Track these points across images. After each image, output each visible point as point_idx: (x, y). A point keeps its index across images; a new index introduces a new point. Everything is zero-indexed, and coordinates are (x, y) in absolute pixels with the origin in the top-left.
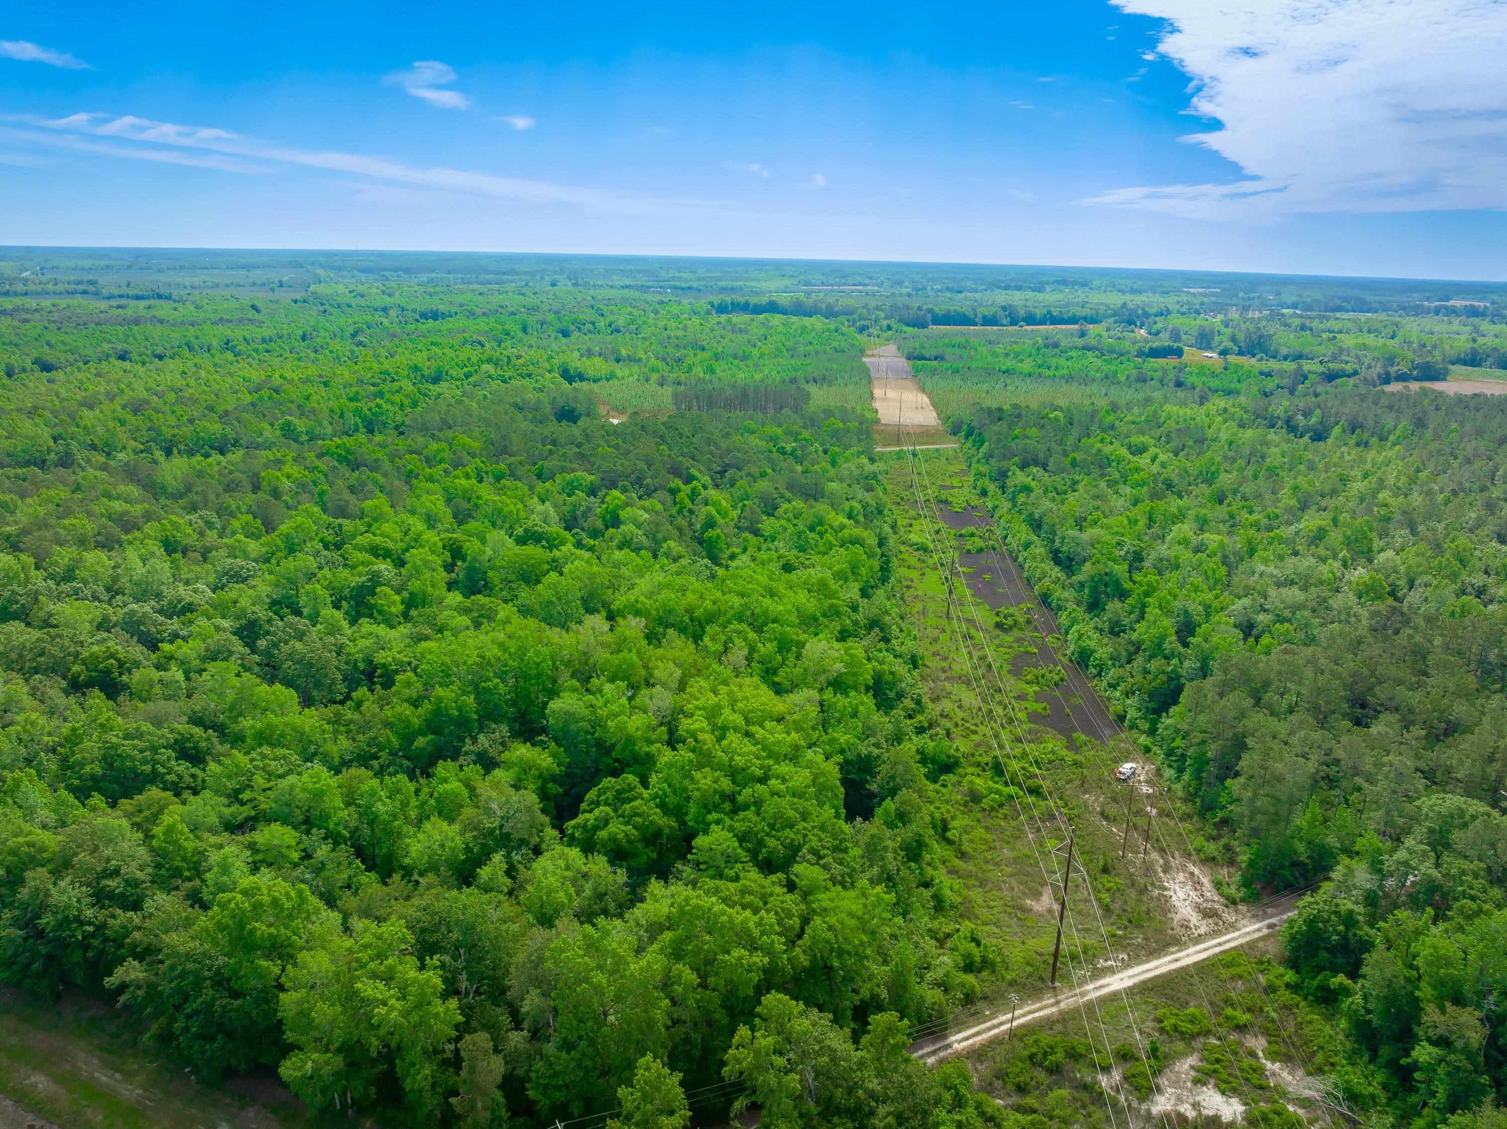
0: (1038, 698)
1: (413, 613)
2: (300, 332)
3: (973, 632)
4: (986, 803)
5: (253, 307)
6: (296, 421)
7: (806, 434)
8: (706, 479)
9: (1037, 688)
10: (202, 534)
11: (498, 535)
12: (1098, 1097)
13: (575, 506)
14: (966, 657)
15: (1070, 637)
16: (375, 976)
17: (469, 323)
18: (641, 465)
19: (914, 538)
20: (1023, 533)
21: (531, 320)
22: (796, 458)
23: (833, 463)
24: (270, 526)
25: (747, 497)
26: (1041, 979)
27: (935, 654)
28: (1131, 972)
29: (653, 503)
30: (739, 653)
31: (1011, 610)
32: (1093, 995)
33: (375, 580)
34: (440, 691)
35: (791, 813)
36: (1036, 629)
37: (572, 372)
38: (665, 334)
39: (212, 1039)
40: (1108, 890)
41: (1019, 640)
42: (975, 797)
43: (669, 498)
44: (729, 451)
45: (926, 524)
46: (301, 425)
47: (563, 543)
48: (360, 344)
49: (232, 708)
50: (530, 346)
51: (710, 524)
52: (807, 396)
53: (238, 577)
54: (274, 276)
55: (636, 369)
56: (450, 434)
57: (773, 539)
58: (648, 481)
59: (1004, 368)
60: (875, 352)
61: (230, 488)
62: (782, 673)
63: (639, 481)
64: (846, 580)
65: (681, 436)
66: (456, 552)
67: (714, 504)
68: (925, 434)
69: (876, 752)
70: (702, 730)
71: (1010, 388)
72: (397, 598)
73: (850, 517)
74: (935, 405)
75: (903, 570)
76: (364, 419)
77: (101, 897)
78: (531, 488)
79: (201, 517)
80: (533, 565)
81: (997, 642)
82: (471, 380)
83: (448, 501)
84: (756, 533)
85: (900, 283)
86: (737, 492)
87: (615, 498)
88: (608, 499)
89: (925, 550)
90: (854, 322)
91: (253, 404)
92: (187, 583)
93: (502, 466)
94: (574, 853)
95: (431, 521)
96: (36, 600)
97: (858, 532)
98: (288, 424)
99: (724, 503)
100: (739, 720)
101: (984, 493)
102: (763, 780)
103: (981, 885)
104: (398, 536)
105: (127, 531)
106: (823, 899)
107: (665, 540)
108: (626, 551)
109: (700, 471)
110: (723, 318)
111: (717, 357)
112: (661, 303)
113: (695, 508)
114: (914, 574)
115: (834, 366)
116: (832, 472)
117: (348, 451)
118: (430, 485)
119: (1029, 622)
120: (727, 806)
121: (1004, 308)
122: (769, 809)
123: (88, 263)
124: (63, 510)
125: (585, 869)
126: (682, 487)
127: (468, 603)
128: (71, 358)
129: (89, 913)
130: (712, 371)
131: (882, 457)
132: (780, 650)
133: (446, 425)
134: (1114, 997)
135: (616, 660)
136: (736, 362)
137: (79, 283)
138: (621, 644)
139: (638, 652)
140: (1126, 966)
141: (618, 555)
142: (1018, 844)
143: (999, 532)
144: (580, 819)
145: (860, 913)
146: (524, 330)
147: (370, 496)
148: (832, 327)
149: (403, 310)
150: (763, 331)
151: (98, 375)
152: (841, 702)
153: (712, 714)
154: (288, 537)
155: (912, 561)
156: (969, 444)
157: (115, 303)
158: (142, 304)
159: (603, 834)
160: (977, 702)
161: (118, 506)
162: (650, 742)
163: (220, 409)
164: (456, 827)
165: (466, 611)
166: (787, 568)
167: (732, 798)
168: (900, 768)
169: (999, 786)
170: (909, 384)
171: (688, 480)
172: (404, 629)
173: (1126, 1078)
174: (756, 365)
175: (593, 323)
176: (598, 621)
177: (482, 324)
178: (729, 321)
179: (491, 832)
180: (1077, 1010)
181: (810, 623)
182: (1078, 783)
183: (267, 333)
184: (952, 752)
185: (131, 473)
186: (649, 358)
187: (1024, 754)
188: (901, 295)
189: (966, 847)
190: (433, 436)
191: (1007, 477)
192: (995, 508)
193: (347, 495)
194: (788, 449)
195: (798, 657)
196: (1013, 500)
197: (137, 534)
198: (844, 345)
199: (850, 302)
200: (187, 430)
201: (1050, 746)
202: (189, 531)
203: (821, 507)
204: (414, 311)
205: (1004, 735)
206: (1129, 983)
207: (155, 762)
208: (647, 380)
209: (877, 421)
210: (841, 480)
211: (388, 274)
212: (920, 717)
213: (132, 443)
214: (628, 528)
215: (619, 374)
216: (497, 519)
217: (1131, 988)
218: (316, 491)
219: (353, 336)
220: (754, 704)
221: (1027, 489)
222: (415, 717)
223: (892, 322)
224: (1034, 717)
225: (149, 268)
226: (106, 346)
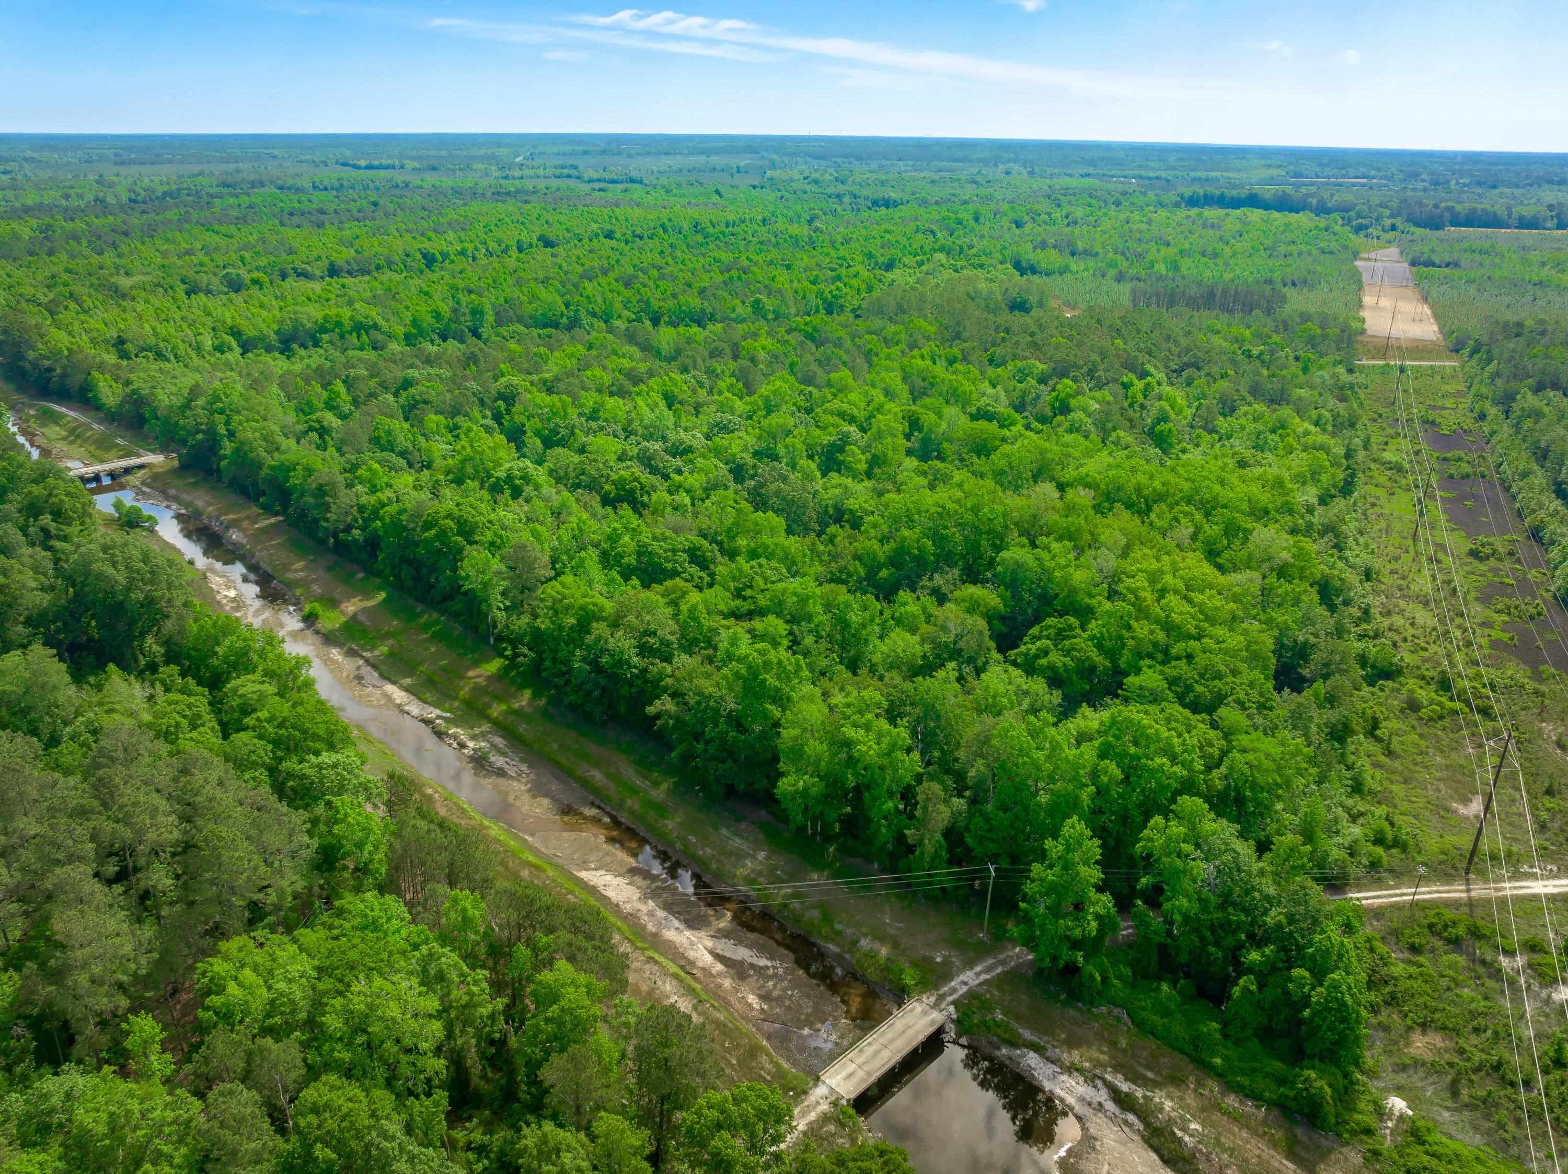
0: (1505, 628)
1: (877, 471)
2: (760, 218)
3: (1441, 556)
4: (1424, 713)
5: (717, 192)
6: (765, 300)
7: (1276, 338)
8: (1162, 376)
9: (1506, 618)
10: (694, 392)
11: (952, 411)
12: (1497, 974)
13: (1024, 393)
14: (1429, 579)
15: (1558, 573)
16: (855, 725)
17: (921, 211)
18: (1095, 357)
19: (1388, 456)
20: (1524, 461)
21: (983, 210)
22: (1263, 362)
23: (1305, 370)
24: (750, 389)
25: (1204, 396)
26: (1454, 867)
27: (1392, 572)
28: (1557, 882)
29: (1106, 394)
30: (1185, 530)
31: (1491, 540)
32: (1508, 893)
33: (845, 439)
34: (906, 533)
35: (1222, 668)
36: (1518, 561)
37: (1024, 264)
38: (1126, 227)
39: (723, 762)
40: (1548, 810)
41: (1495, 571)
42: (1413, 706)
43: (1120, 390)
44: (1188, 350)
45: (1406, 444)
46: (769, 304)
47: (1013, 424)
48: (816, 230)
49: (729, 530)
50: (982, 237)
51: (1163, 418)
52: (1283, 300)
53: (724, 428)
54: (733, 161)
55: (1091, 264)
56: (906, 318)
57: (1229, 437)
58: (1100, 373)
59: (1535, 279)
60: (1373, 256)
61: (715, 354)
62: (1226, 555)
63: (1091, 373)
64: (1304, 483)
65: (1138, 331)
66: (914, 424)
67: (1168, 400)
68: (1419, 349)
69: (1312, 640)
70: (1144, 589)
71: (1539, 302)
72: (863, 457)
73: (1316, 424)
74: (1436, 316)
75: (1370, 488)
76: (825, 301)
77: (644, 650)
78: (982, 373)
79: (694, 377)
80: (985, 440)
81: (1468, 569)
82: (924, 268)
83: (905, 380)
84: (1212, 431)
85: (1415, 176)
86: (1194, 391)
87: (1067, 386)
88: (1059, 387)
89: (1399, 469)
90: (1350, 220)
91: (725, 283)
92: (686, 430)
93: (955, 350)
94: (1016, 673)
95: (889, 393)
96: (573, 433)
97: (1322, 439)
98: (758, 301)
99: (1179, 400)
100: (1181, 585)
101: (1482, 417)
102: (1198, 638)
103: (1405, 782)
104: (863, 405)
105: (635, 384)
106: (1243, 740)
107: (1115, 429)
108: (1075, 435)
109: (1156, 367)
110: (1194, 212)
111: (1182, 253)
112: (1125, 193)
113: (1147, 403)
114: (1381, 492)
115: (1319, 269)
116: (1302, 378)
117: (815, 329)
118: (888, 363)
119: (1511, 554)
120: (1160, 656)
121: (1551, 207)
122: (1201, 660)
123: (569, 149)
124: (584, 365)
125: (1025, 687)
126: (1136, 381)
127: (925, 467)
128: (568, 236)
129: (635, 660)
130: (1176, 268)
131: (1362, 369)
132: (1226, 534)
133: (901, 310)
134: (1535, 898)
135: (1063, 522)
136: (1204, 260)
137: (563, 167)
138: (1071, 509)
139: (1086, 519)
140: (1552, 876)
141: (1068, 438)
142: (1454, 755)
143: (1492, 460)
144: (1023, 648)
145: (1278, 758)
146: (977, 219)
147: (836, 369)
148: (1322, 225)
149: (855, 197)
150: (1239, 226)
151: (591, 251)
152: (1284, 587)
153: (1153, 577)
154: (767, 399)
155: (1382, 480)
156: (1473, 362)
157: (597, 185)
158: (620, 187)
159: (1043, 662)
160: (1432, 622)
161: (626, 363)
162: (1091, 596)
163: (697, 285)
164: (917, 638)
165: (924, 474)
166: (1242, 464)
167: (1166, 652)
168: (1338, 658)
169: (1443, 699)
170: (1409, 292)
171: (1143, 375)
172: (869, 484)
173: (1530, 965)
174: (1226, 264)
175: (1049, 214)
176: (1047, 489)
177: (935, 213)
178: (1200, 215)
179: (946, 645)
180: (1489, 901)
181: (1261, 513)
182: (1536, 711)
183: (731, 217)
184: (1396, 660)
185: (631, 338)
186: (1106, 253)
187: (1478, 676)
188: (1414, 190)
189: (1395, 746)
190: (890, 319)
191: (1514, 399)
192: (1493, 433)
193: (814, 367)
194: (1255, 352)
195: (1246, 540)
196: (1517, 426)
197: (643, 387)
198: (1334, 245)
199: (1349, 197)
200: (671, 303)
201: (1509, 673)
202: (685, 388)
203: (1286, 411)
204: (866, 198)
205: (1458, 657)
206: (1555, 891)
207: (676, 562)
208: (1103, 276)
209: (1363, 332)
210: (1312, 388)
211: (839, 160)
212: (1364, 626)
213: (626, 313)
214: (1077, 415)
215: (1074, 267)
216: (954, 396)
217: (1553, 895)
218: (788, 362)
219: (810, 222)
220: (1197, 573)
221: (1537, 415)
222: (882, 552)
223: (1398, 221)
224: (1495, 644)
225: (619, 153)
226: (594, 226)
